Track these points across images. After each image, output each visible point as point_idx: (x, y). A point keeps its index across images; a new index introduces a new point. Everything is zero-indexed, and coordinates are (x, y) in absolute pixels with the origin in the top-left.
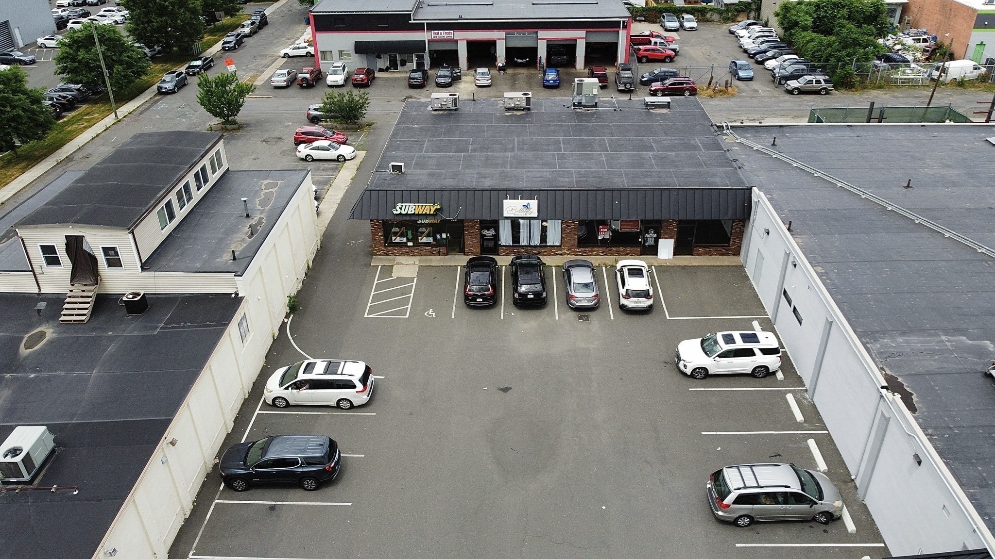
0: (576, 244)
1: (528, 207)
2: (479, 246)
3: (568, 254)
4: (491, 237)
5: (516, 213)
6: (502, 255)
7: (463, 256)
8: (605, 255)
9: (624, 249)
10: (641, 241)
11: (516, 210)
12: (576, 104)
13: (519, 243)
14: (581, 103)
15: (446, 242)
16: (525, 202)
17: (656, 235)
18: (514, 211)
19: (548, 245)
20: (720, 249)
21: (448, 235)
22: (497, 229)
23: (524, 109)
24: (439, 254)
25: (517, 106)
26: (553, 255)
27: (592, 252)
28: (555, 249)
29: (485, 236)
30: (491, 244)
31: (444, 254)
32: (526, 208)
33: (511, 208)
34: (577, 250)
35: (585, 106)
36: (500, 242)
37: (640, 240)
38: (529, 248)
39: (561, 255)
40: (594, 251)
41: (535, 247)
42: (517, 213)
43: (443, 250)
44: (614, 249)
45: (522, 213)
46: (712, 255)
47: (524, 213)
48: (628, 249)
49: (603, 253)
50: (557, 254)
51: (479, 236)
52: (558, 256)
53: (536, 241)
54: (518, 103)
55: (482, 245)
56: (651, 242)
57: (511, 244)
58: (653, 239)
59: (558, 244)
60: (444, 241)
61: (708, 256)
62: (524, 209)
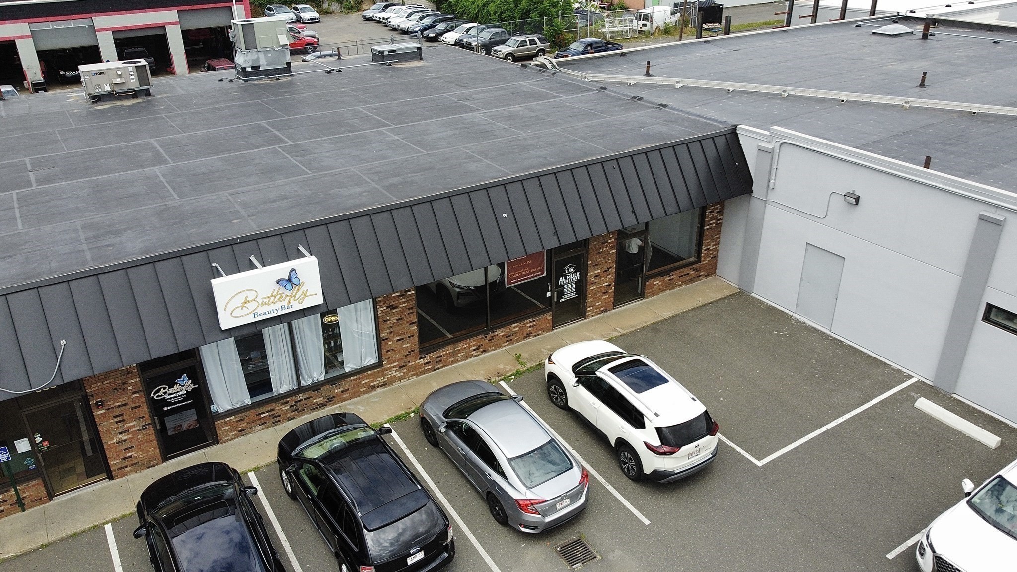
0: (416, 347)
1: (295, 280)
2: (153, 437)
3: (400, 379)
4: (185, 400)
5: (259, 311)
6: (228, 441)
7: (106, 483)
8: (483, 352)
9: (521, 325)
10: (551, 298)
11: (259, 300)
12: (249, 69)
13: (270, 390)
14: (258, 67)
15: (37, 462)
16: (282, 269)
17: (578, 273)
18: (252, 306)
19: (347, 370)
20: (686, 270)
21: (39, 440)
22: (197, 374)
23: (135, 94)
24: (21, 504)
25: (119, 89)
26: (365, 392)
27: (455, 354)
28: (368, 377)
29: (165, 402)
30: (189, 420)
31: (39, 501)
32: (289, 286)
33: (240, 299)
34: (422, 362)
35: (268, 73)
36: (213, 408)
37: (549, 295)
38: (301, 397)
39: (385, 385)
40: (459, 351)
41: (316, 387)
42: (261, 310)
43: (32, 489)
44: (500, 333)
45: (277, 306)
46: (674, 288)
47: (285, 303)
48: (529, 323)
49: (478, 348)
50: (374, 388)
51: (145, 410)
52: (379, 390)
53: (315, 372)
54: (118, 80)
55: (162, 432)
56: (569, 292)
57: (248, 401)
58: (573, 284)
59: (371, 360)
60: (28, 461)
61: (668, 292)
62: (282, 290)
